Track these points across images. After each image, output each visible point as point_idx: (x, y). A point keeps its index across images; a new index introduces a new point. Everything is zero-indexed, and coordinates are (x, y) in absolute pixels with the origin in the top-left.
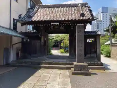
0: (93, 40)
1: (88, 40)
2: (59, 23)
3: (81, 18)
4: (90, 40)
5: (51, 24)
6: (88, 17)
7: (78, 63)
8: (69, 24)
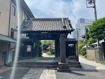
1: (69, 45)
2: (47, 33)
3: (63, 29)
5: (42, 33)
6: (68, 29)
7: (61, 63)
8: (55, 33)
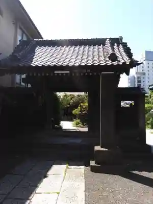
0: (131, 104)
1: (123, 104)
2: (69, 72)
3: (109, 63)
4: (127, 104)
5: (55, 72)
6: (123, 61)
8: (88, 73)
